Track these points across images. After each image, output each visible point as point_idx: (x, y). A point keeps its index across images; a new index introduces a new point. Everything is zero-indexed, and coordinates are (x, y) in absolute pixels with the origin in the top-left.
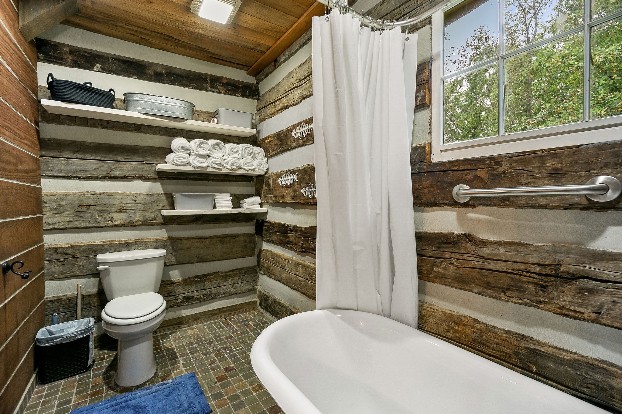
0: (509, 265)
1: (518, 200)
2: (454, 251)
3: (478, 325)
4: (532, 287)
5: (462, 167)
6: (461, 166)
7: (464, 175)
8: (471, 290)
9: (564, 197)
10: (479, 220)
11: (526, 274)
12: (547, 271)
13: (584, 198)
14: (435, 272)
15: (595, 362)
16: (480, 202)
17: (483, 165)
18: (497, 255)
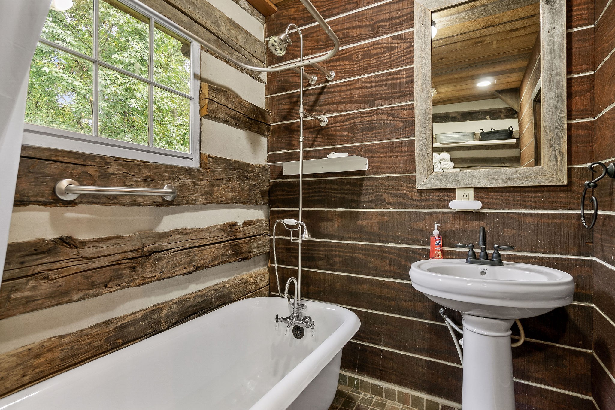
0: (112, 258)
1: (123, 199)
2: (50, 261)
3: (65, 340)
4: (127, 271)
5: (67, 160)
6: (66, 158)
7: (70, 169)
8: (71, 299)
9: (151, 197)
10: (78, 220)
11: (124, 261)
12: (137, 255)
13: (161, 198)
14: (15, 299)
15: (153, 308)
16: (88, 199)
17: (93, 162)
18: (100, 252)
